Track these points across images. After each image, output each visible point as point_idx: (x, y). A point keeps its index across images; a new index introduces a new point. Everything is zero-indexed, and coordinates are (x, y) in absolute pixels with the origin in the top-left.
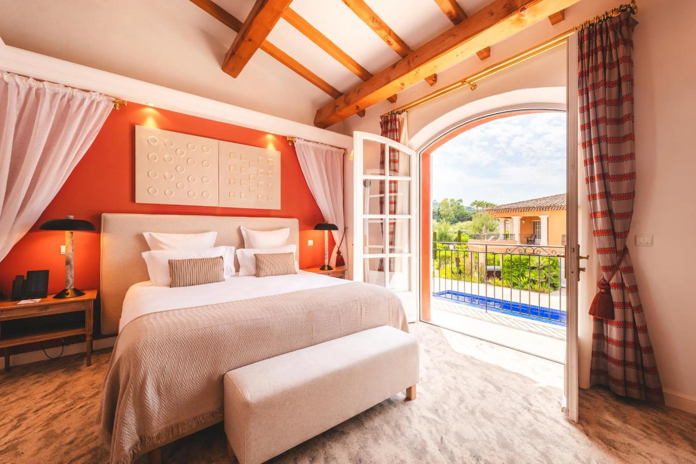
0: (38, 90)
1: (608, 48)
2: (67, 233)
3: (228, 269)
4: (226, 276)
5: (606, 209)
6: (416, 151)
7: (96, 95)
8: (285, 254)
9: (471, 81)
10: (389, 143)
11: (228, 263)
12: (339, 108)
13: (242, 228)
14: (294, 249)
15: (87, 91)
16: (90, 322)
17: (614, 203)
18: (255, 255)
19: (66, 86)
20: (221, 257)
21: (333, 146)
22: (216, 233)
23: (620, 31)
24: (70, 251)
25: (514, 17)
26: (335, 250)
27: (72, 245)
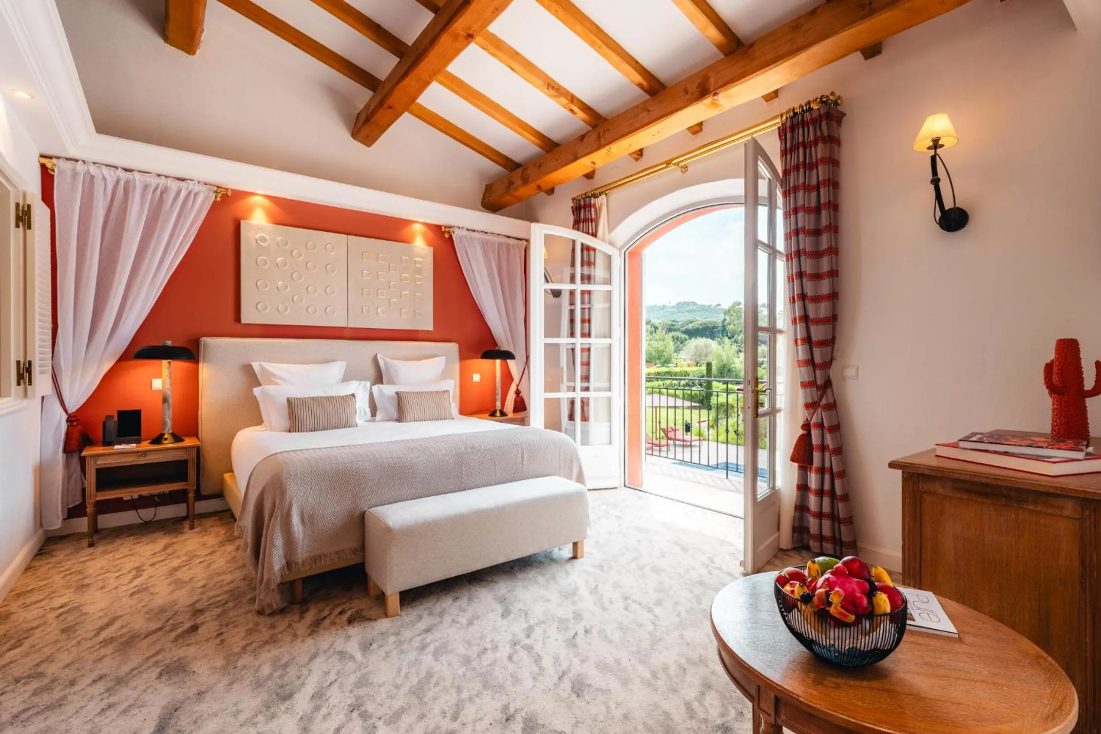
0: (127, 182)
1: (808, 145)
2: (165, 363)
3: (361, 412)
4: (359, 420)
5: (805, 335)
6: (620, 250)
7: (194, 184)
8: (437, 392)
9: (681, 161)
10: (582, 238)
11: (362, 404)
12: (514, 186)
13: (379, 356)
14: (452, 385)
15: (183, 180)
16: (192, 473)
17: (813, 328)
18: (397, 393)
19: (159, 175)
20: (353, 395)
21: (509, 237)
22: (344, 364)
23: (820, 127)
24: (168, 386)
25: (708, 100)
26: (513, 388)
27: (170, 378)
